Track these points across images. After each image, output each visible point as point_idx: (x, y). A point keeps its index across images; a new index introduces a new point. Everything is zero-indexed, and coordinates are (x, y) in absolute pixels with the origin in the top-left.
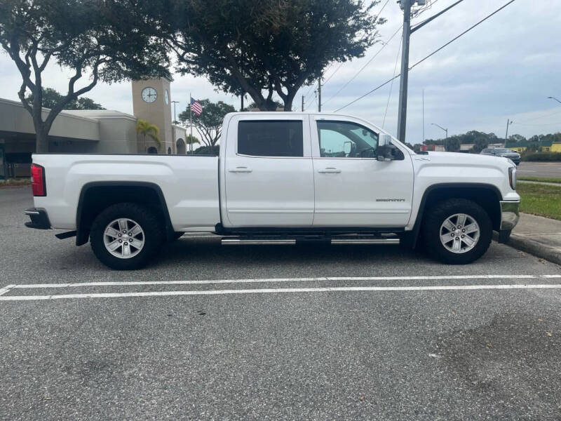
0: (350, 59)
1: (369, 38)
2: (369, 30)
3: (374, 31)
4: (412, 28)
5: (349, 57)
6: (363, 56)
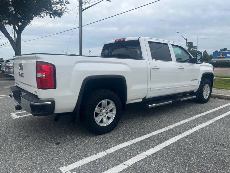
0: (54, 17)
1: (63, 9)
2: (62, 6)
3: (64, 7)
4: (83, 9)
5: (54, 16)
6: (61, 17)
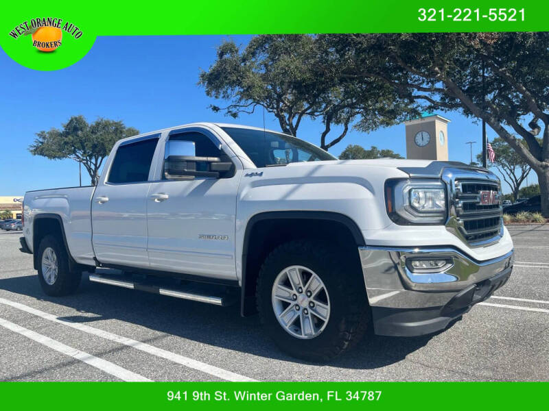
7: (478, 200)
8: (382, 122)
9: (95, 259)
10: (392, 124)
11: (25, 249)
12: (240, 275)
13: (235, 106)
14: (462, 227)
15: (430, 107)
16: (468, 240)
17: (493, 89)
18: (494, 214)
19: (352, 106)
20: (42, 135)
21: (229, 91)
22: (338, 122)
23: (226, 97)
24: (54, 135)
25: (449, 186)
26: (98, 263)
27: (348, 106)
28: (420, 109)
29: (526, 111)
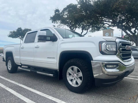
7: (126, 48)
8: (96, 30)
9: (21, 63)
10: (99, 30)
11: (4, 60)
12: (58, 68)
13: (59, 25)
14: (121, 56)
15: (108, 26)
16: (123, 59)
17: (125, 22)
18: (130, 52)
19: (89, 26)
20: (11, 32)
21: (58, 22)
22: (85, 30)
23: (57, 23)
24: (14, 32)
25: (117, 44)
26: (22, 64)
27: (88, 26)
28: (106, 27)
29: (133, 28)
